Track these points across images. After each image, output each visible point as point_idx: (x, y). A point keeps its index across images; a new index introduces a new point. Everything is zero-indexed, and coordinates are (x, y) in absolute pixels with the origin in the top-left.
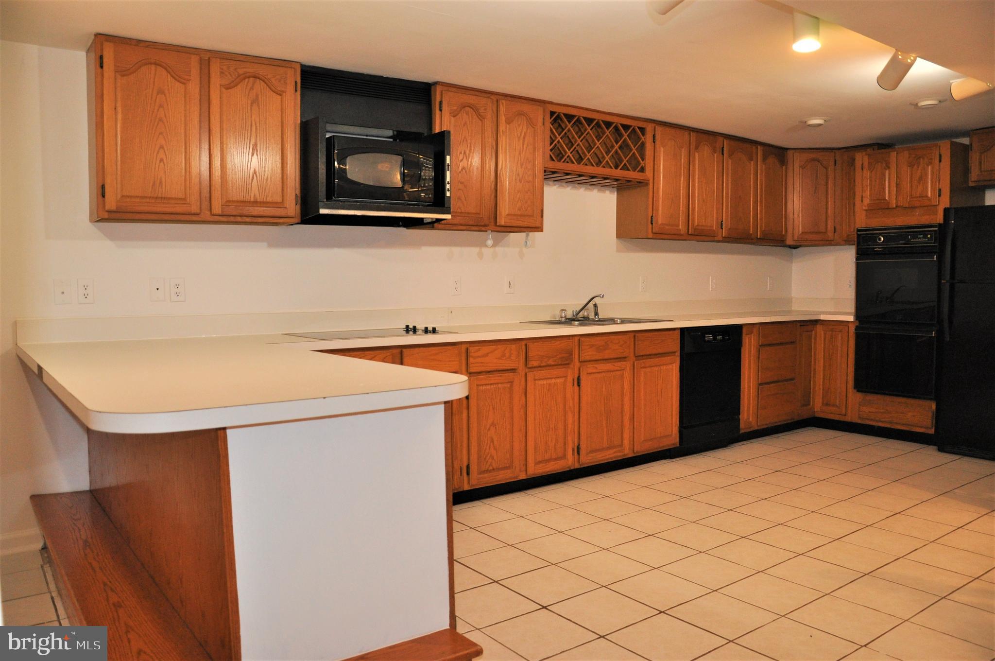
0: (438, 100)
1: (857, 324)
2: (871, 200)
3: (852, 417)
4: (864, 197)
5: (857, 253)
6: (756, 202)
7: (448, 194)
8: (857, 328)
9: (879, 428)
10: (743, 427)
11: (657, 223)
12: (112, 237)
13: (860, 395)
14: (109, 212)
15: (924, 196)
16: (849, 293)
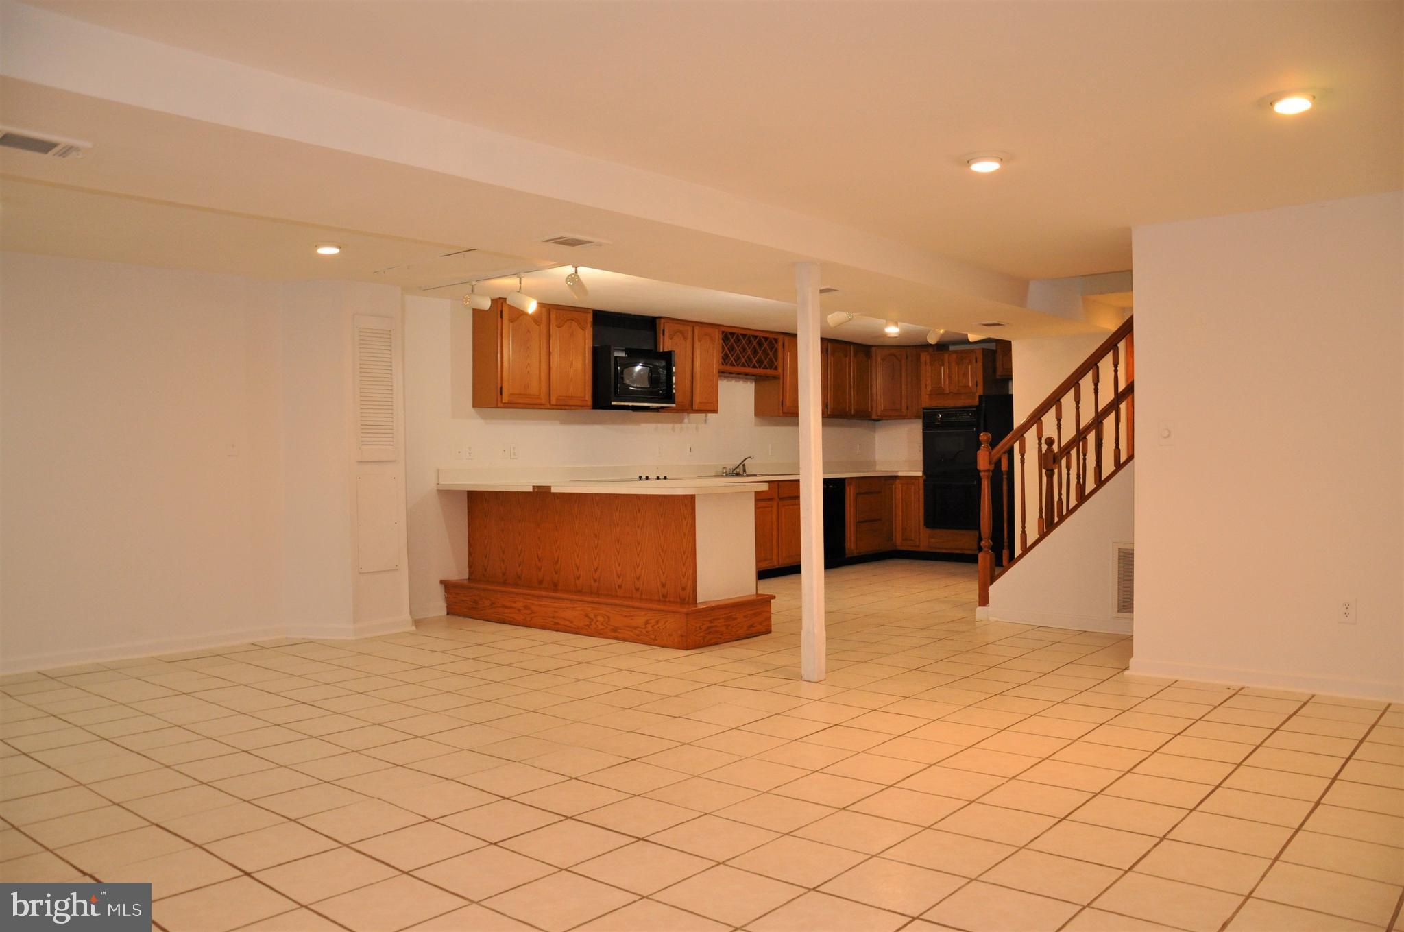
0: (662, 328)
1: (925, 477)
2: (932, 387)
3: (923, 547)
4: (927, 386)
5: (924, 426)
6: (850, 388)
7: (674, 391)
8: (925, 481)
9: (944, 554)
10: (848, 554)
11: (786, 405)
12: (483, 418)
13: (929, 531)
14: (505, 403)
15: (966, 386)
16: (919, 456)
